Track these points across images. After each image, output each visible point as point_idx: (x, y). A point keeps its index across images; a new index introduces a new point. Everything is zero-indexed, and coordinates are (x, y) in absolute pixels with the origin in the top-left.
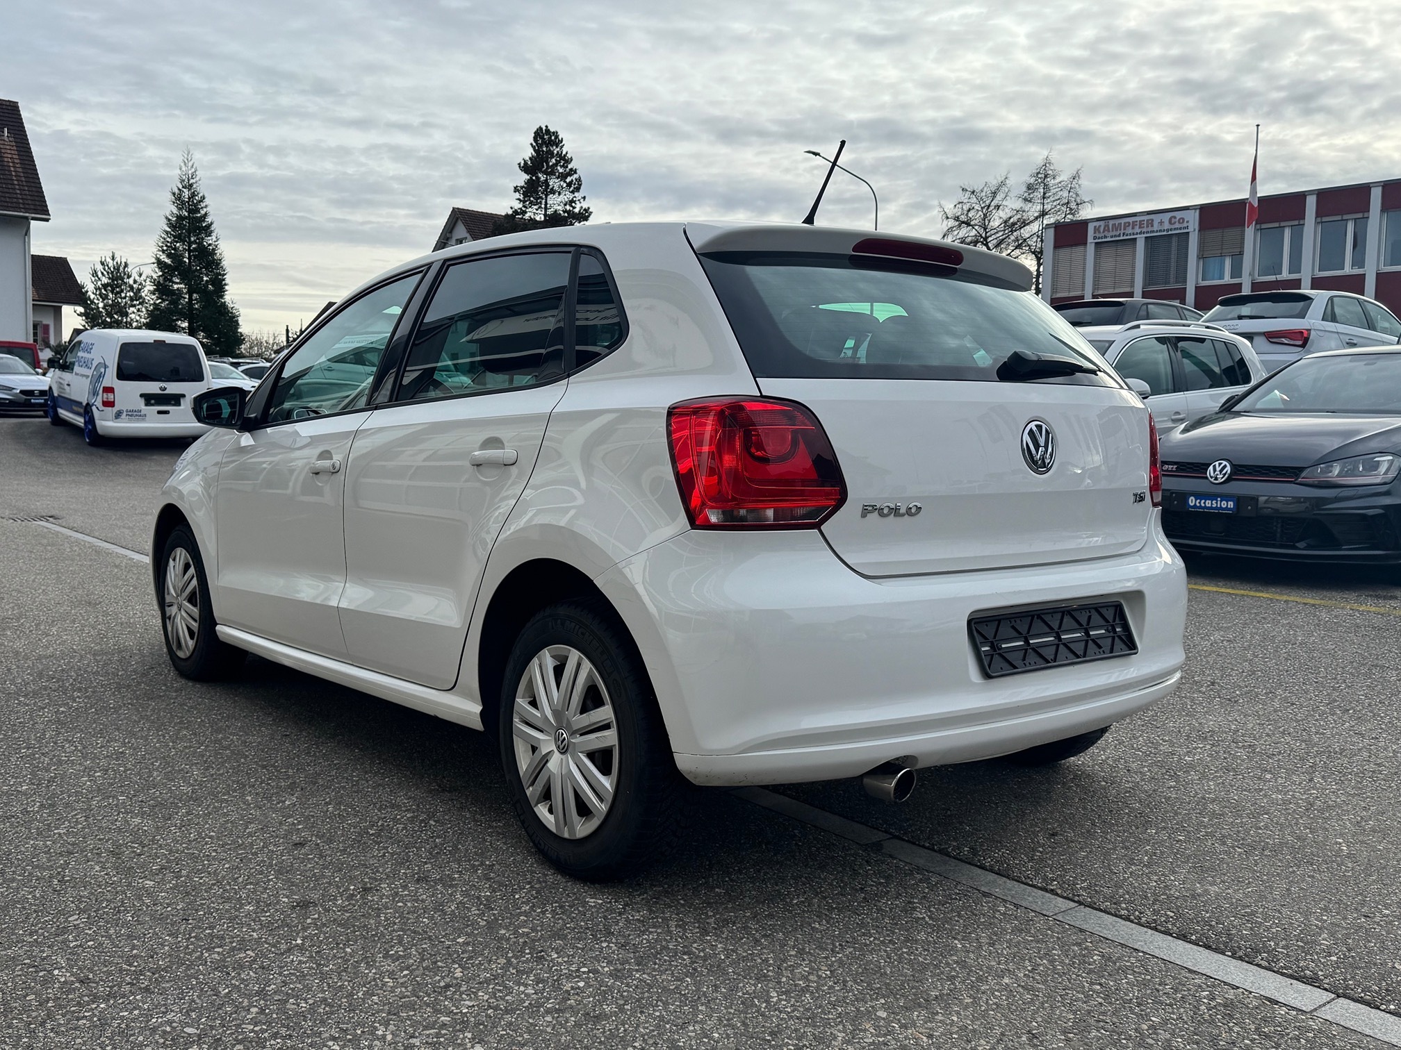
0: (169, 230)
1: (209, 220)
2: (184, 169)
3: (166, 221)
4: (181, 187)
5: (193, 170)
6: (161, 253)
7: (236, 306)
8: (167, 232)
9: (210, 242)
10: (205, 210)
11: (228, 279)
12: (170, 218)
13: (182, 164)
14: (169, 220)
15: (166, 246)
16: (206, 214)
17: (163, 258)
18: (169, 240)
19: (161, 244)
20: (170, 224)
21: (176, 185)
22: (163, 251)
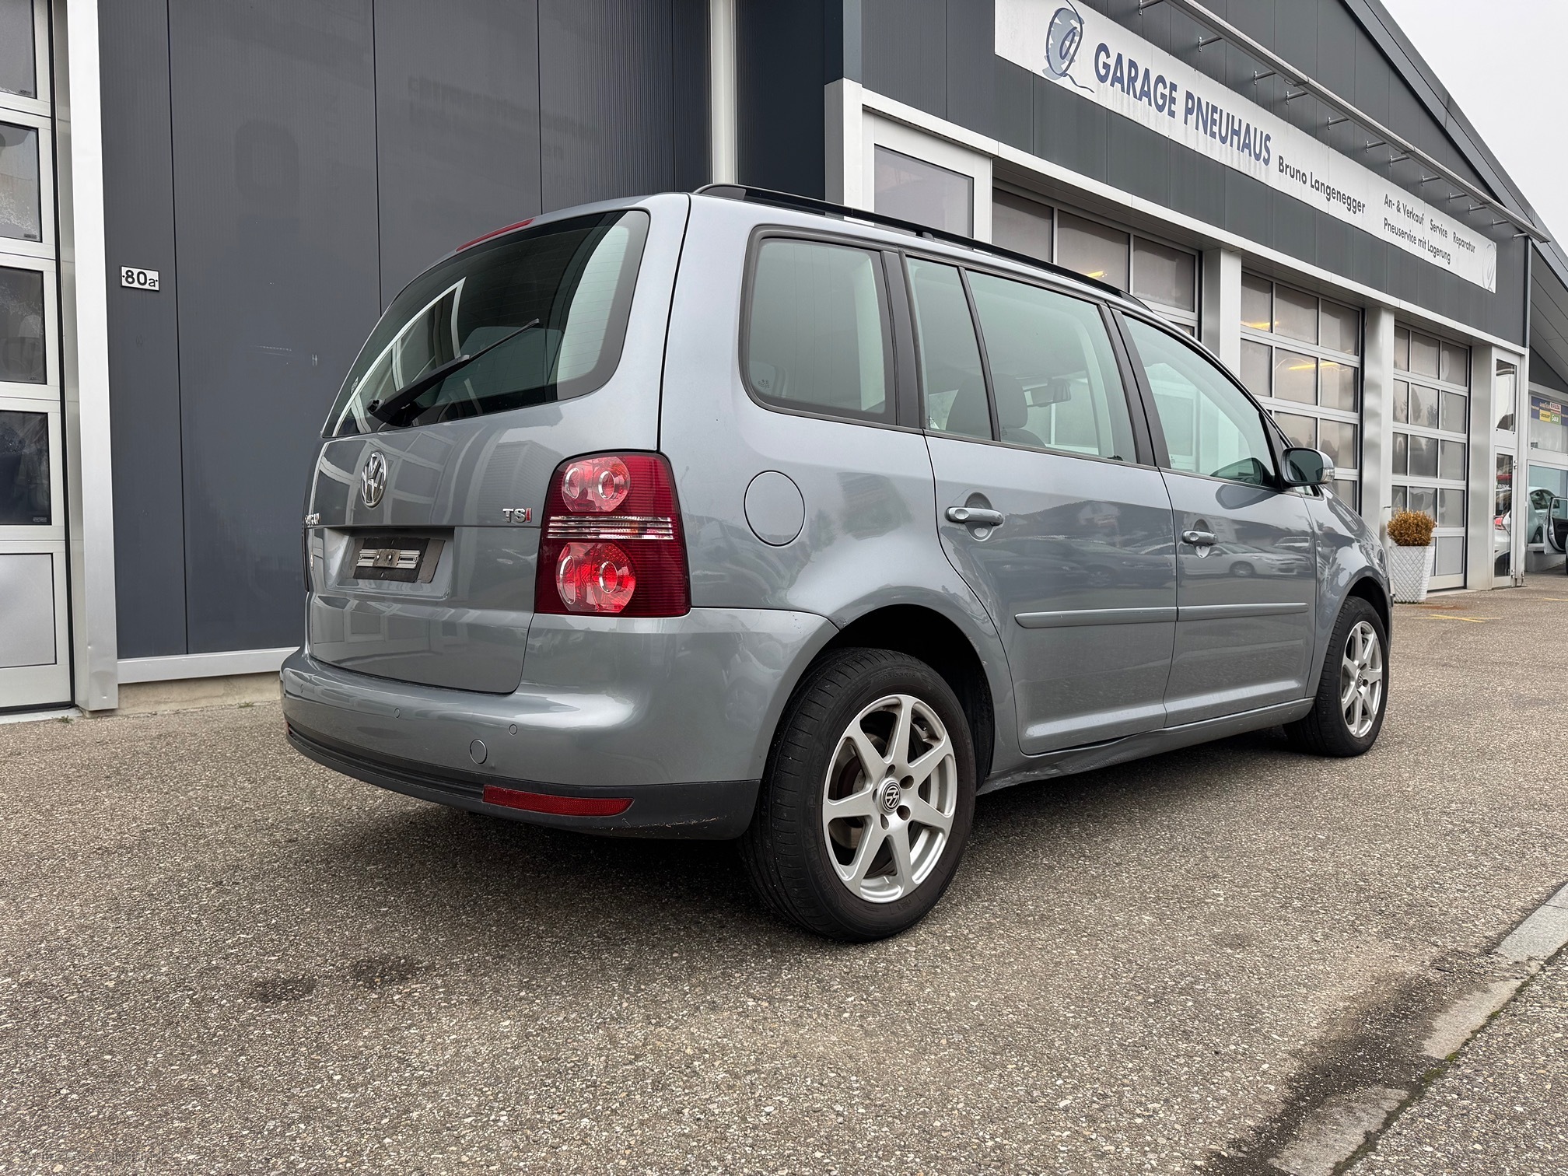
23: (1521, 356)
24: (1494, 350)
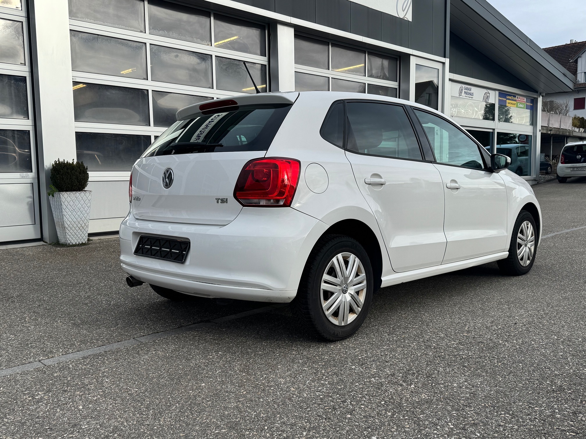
23: (444, 63)
24: (412, 58)
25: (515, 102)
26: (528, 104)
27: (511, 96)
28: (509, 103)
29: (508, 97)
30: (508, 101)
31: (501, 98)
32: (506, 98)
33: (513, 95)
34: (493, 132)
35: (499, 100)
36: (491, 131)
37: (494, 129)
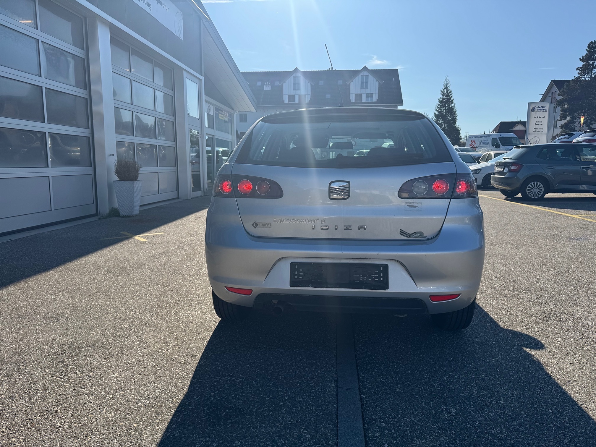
0: (439, 103)
1: (452, 98)
2: (445, 82)
3: (438, 101)
4: (444, 88)
5: (448, 82)
6: (436, 112)
7: (459, 127)
8: (439, 104)
9: (453, 106)
10: (451, 95)
11: (458, 118)
12: (440, 99)
13: (445, 81)
14: (439, 100)
15: (438, 109)
16: (452, 97)
17: (437, 113)
18: (439, 107)
19: (436, 109)
20: (440, 101)
21: (442, 88)
22: (437, 111)
23: (200, 80)
24: (184, 73)
25: (222, 116)
26: (229, 118)
27: (220, 110)
28: (220, 116)
29: (219, 112)
30: (220, 115)
31: (216, 112)
32: (218, 112)
33: (222, 110)
34: (213, 138)
35: (215, 112)
36: (211, 137)
37: (213, 136)
